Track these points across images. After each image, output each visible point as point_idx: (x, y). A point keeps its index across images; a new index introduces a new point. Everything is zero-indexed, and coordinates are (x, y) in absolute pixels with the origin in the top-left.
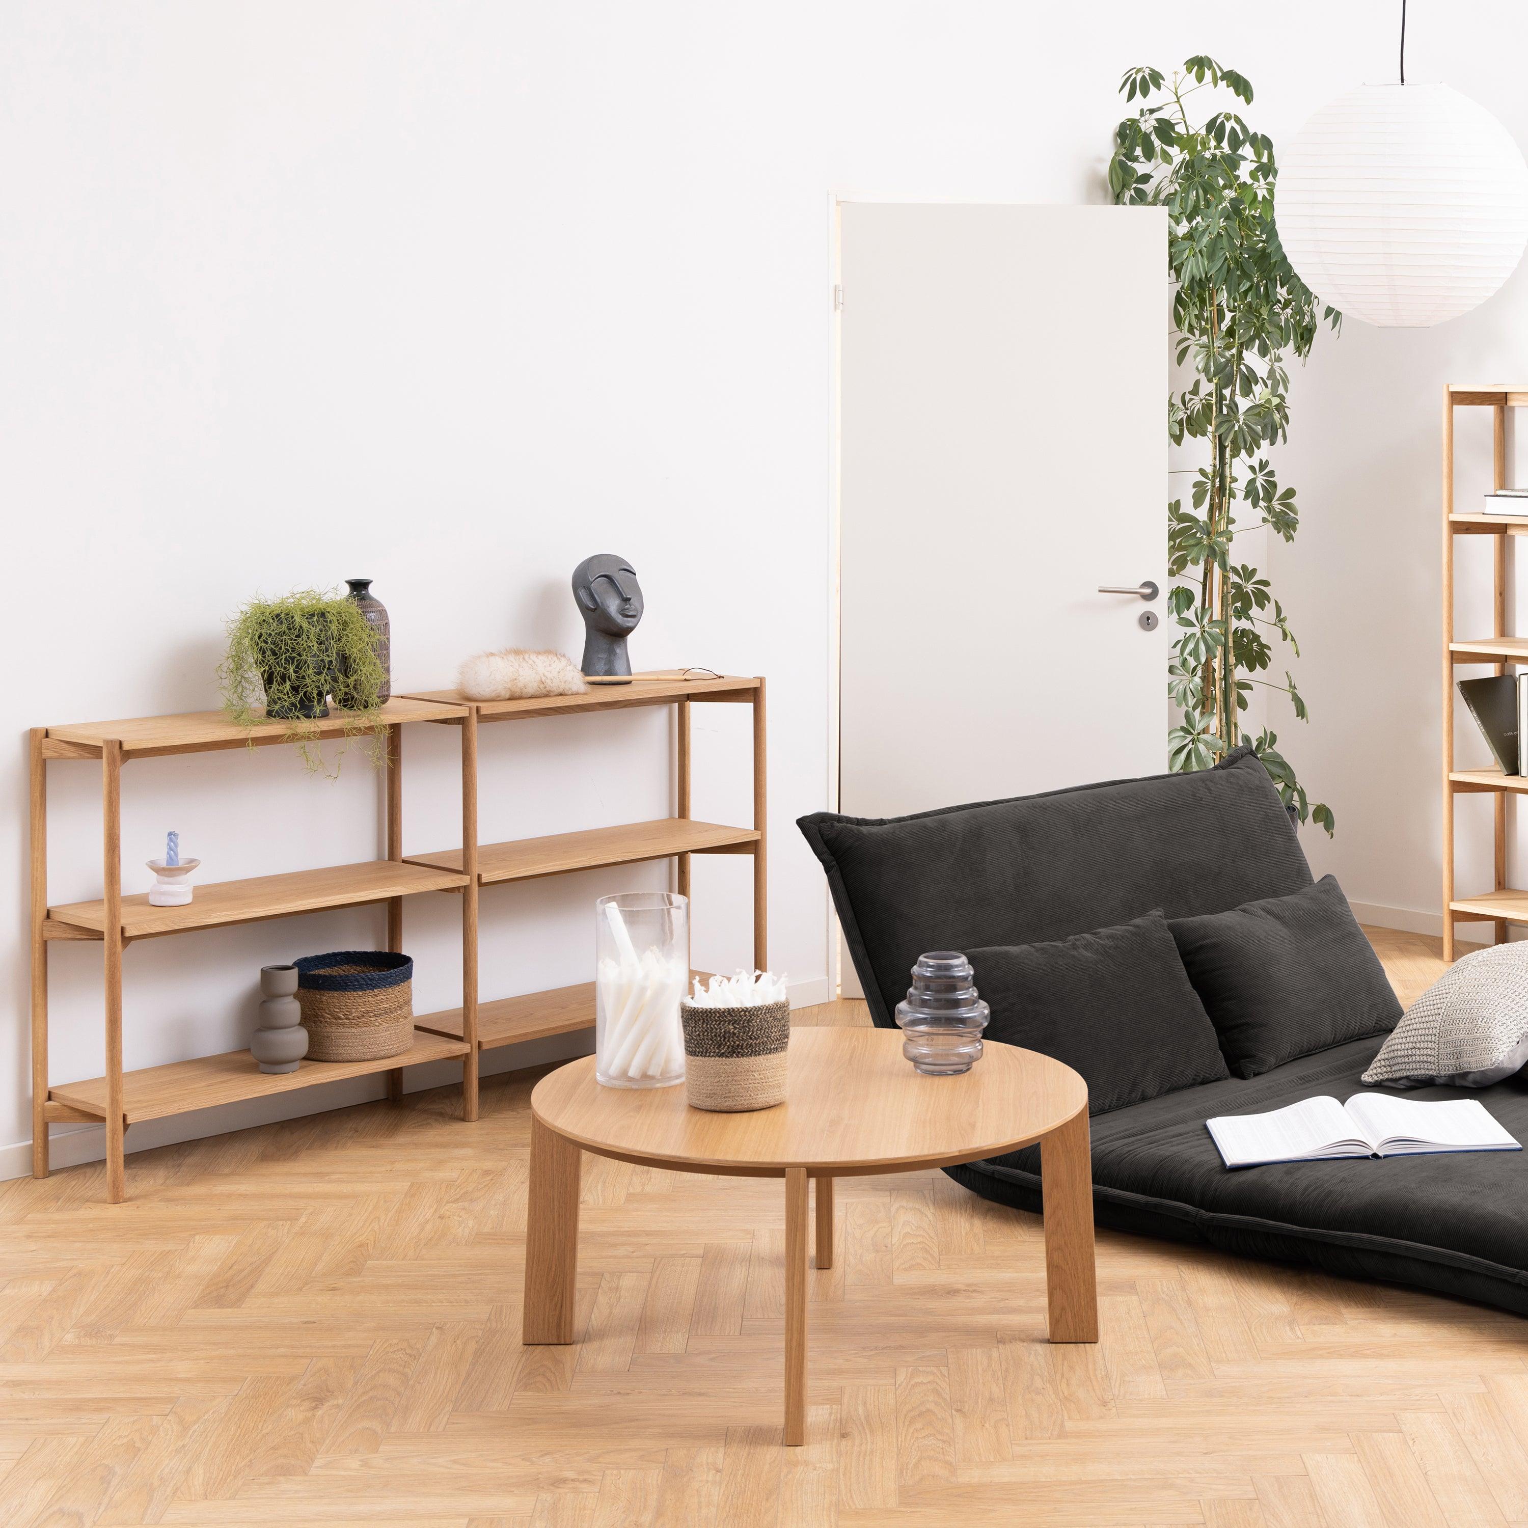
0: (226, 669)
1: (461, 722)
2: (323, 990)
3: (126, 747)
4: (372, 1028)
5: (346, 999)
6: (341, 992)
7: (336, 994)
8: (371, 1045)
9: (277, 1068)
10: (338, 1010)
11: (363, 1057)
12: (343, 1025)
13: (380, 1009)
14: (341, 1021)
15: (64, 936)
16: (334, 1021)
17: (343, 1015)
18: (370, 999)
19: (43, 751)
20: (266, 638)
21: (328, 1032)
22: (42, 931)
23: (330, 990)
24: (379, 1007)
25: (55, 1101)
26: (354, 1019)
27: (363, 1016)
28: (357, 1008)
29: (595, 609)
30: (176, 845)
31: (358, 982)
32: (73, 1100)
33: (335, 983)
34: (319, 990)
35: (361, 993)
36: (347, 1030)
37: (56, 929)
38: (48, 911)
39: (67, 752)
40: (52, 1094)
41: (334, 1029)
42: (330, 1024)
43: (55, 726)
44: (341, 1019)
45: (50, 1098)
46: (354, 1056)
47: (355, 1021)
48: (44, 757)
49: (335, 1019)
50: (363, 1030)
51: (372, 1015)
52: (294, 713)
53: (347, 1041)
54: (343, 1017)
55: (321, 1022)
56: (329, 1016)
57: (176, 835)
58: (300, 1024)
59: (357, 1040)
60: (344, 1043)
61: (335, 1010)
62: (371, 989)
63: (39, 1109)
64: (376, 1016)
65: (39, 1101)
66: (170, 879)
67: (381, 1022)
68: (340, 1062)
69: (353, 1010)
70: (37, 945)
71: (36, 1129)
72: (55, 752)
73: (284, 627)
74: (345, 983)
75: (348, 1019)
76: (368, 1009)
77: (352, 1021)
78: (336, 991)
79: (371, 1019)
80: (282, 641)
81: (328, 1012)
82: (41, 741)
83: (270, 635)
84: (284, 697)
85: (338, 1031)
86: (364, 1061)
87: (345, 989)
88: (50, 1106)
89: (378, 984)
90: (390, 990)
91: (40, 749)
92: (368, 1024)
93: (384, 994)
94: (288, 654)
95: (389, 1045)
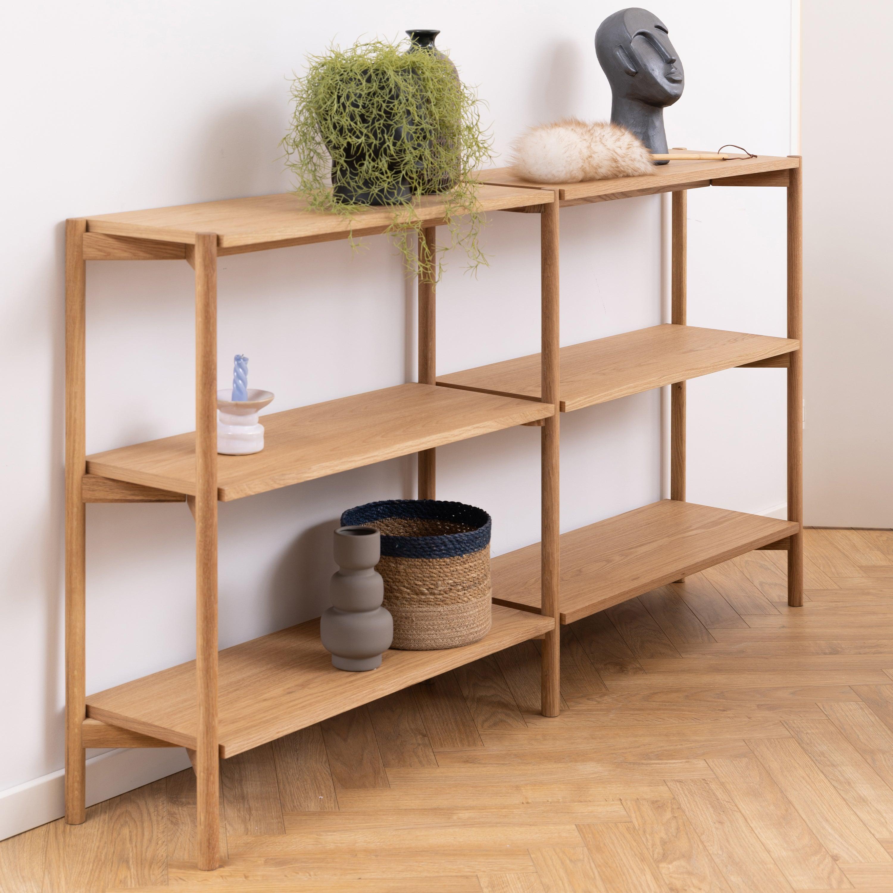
0: (292, 141)
1: (543, 210)
2: (399, 556)
3: (226, 243)
4: (460, 605)
5: (430, 568)
6: (425, 560)
7: (417, 562)
8: (459, 627)
9: (362, 664)
10: (420, 583)
11: (450, 643)
12: (427, 602)
13: (468, 579)
14: (423, 597)
15: (111, 497)
16: (415, 597)
17: (427, 590)
18: (458, 568)
19: (85, 249)
20: (356, 100)
21: (407, 612)
22: (82, 489)
23: (409, 556)
24: (467, 577)
25: (94, 718)
26: (440, 594)
27: (451, 589)
28: (444, 580)
29: (637, 73)
30: (245, 372)
31: (445, 546)
32: (126, 719)
33: (415, 548)
34: (394, 557)
35: (448, 560)
36: (432, 608)
37: (100, 488)
38: (87, 464)
39: (116, 251)
40: (91, 710)
41: (415, 607)
42: (410, 601)
43: (100, 216)
44: (423, 594)
45: (87, 715)
46: (441, 642)
47: (441, 597)
48: (84, 257)
49: (417, 594)
50: (450, 607)
51: (460, 588)
52: (396, 198)
53: (431, 623)
54: (426, 591)
55: (397, 598)
56: (408, 591)
57: (245, 360)
58: (383, 605)
59: (444, 622)
60: (427, 625)
61: (417, 582)
62: (459, 555)
63: (76, 730)
64: (464, 589)
65: (76, 719)
66: (240, 419)
67: (470, 597)
68: (422, 650)
69: (440, 583)
70: (75, 510)
71: (72, 758)
72: (100, 250)
73: (375, 86)
74: (429, 548)
75: (434, 594)
76: (456, 580)
77: (438, 597)
78: (418, 557)
79: (459, 593)
80: (373, 104)
81: (406, 585)
82: (82, 237)
83: (360, 96)
84: (382, 177)
85: (420, 609)
86: (451, 648)
87: (430, 555)
88: (90, 726)
89: (467, 548)
90: (478, 555)
91: (80, 247)
92: (456, 600)
93: (472, 560)
94: (382, 121)
95: (477, 626)
